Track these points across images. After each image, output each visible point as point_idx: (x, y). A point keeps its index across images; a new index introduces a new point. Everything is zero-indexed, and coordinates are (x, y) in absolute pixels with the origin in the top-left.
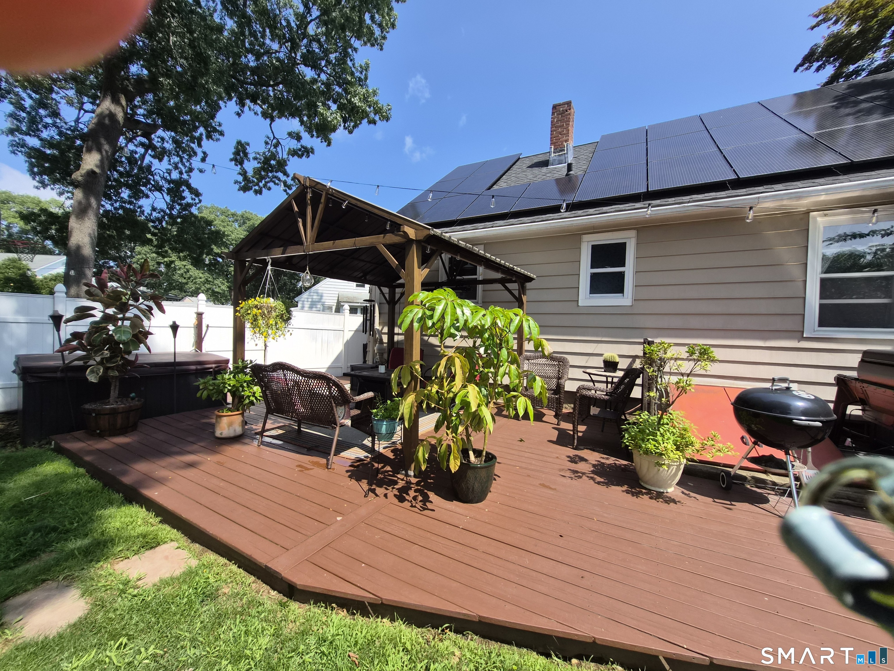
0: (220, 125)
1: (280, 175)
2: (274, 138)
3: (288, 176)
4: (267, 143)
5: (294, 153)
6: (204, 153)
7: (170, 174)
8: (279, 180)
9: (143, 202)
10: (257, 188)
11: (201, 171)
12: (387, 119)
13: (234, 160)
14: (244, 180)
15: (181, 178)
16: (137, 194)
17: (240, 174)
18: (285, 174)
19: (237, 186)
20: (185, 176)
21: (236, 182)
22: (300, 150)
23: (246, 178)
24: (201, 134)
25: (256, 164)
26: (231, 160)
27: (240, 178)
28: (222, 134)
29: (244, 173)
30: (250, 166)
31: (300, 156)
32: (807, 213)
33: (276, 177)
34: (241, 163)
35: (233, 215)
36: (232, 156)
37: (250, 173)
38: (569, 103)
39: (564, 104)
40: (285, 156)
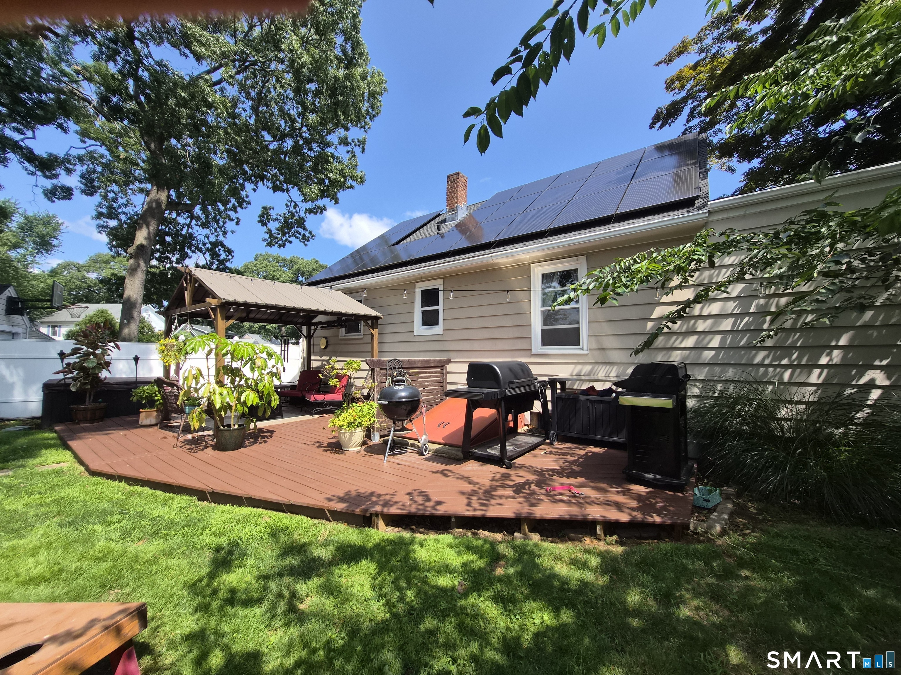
0: (247, 196)
1: (300, 230)
2: (292, 201)
3: (307, 230)
4: (287, 205)
5: (309, 211)
6: (238, 218)
7: (208, 238)
8: (300, 234)
9: (187, 262)
10: (281, 242)
11: (233, 232)
12: (363, 182)
13: (261, 221)
14: (270, 237)
15: (217, 240)
16: (184, 257)
17: (266, 232)
18: (305, 228)
19: (265, 243)
20: (221, 238)
21: (263, 240)
22: (314, 208)
23: (271, 236)
24: (234, 205)
25: (277, 225)
26: (258, 222)
27: (267, 236)
28: (249, 203)
29: (269, 232)
30: (274, 226)
31: (316, 213)
32: (529, 265)
33: (297, 232)
34: (265, 224)
35: (284, 260)
36: (259, 219)
37: (274, 231)
38: (457, 174)
39: (454, 174)
40: (303, 214)
